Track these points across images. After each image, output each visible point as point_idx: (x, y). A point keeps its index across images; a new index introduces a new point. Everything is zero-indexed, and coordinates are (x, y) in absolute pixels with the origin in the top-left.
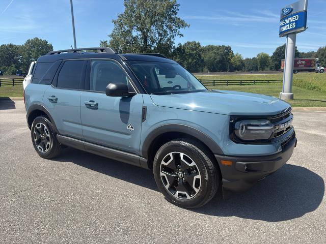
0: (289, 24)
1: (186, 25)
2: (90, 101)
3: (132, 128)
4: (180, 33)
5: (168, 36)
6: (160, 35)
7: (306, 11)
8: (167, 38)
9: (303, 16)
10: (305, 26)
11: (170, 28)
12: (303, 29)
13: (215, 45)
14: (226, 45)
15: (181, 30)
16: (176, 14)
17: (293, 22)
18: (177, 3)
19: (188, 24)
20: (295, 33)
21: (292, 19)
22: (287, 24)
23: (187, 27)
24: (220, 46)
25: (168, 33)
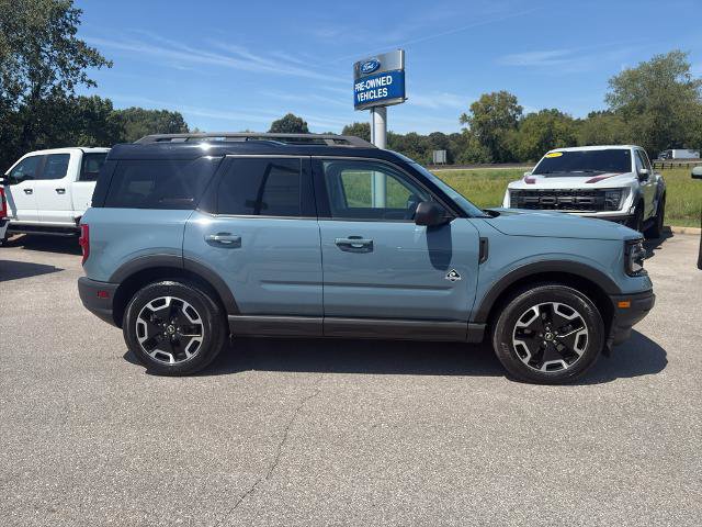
0: (376, 89)
1: (103, 62)
2: (351, 238)
3: (457, 275)
4: (87, 78)
5: (56, 83)
6: (32, 76)
7: (403, 70)
8: (51, 87)
9: (400, 77)
10: (403, 96)
11: (62, 64)
12: (400, 100)
13: (146, 108)
14: (172, 110)
15: (90, 71)
16: (73, 31)
17: (382, 87)
18: (75, 6)
19: (108, 59)
20: (383, 106)
21: (380, 82)
22: (371, 89)
23: (104, 67)
24: (157, 112)
25: (57, 75)
